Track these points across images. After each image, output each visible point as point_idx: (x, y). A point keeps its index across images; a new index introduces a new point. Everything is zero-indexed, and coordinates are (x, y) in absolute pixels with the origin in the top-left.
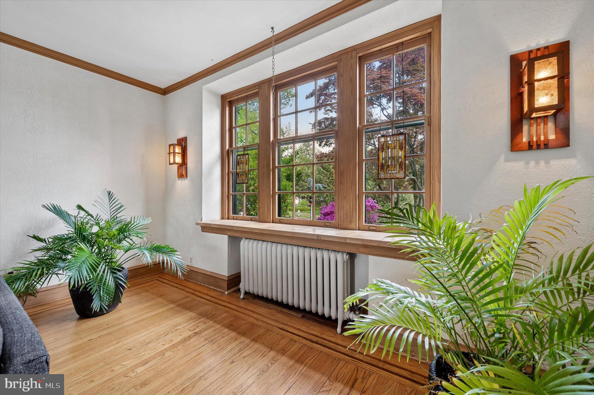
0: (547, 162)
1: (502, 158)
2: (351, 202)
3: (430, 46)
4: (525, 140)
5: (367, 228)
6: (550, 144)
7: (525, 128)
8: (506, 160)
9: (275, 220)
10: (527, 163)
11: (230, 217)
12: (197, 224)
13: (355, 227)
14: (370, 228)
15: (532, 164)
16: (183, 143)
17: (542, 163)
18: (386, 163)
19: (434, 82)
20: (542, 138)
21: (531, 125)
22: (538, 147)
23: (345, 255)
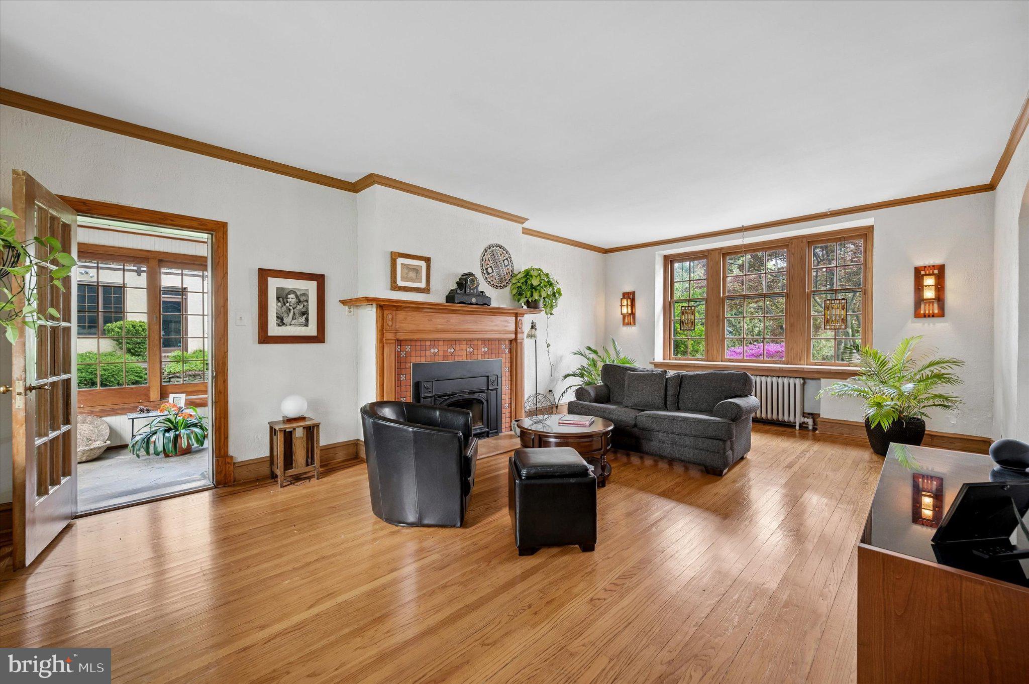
0: (934, 324)
1: (910, 321)
2: (801, 345)
3: (865, 241)
4: (922, 312)
5: (814, 364)
6: (935, 315)
7: (922, 306)
8: (912, 322)
9: (724, 359)
10: (924, 324)
11: (671, 359)
12: (651, 363)
13: (804, 363)
14: (817, 364)
15: (926, 325)
16: (630, 297)
17: (931, 325)
18: (830, 318)
19: (869, 268)
20: (931, 312)
21: (925, 305)
22: (929, 316)
23: (801, 380)
